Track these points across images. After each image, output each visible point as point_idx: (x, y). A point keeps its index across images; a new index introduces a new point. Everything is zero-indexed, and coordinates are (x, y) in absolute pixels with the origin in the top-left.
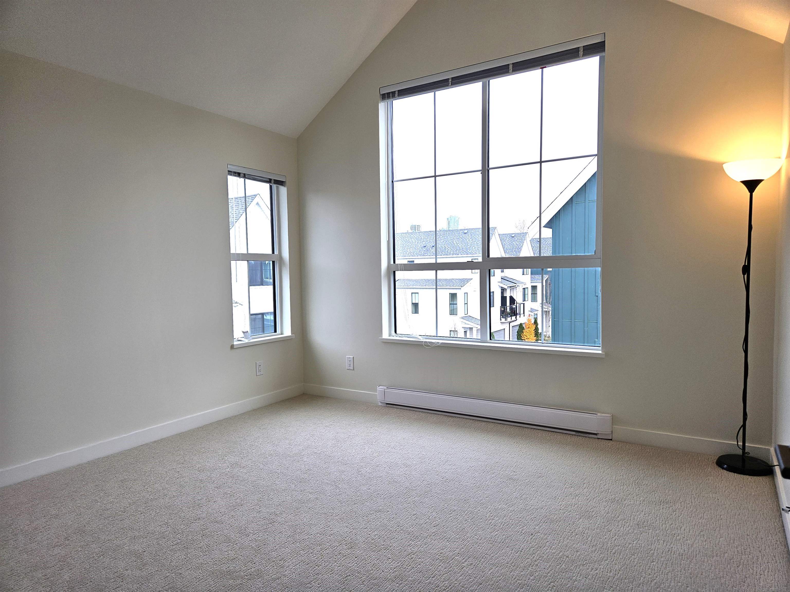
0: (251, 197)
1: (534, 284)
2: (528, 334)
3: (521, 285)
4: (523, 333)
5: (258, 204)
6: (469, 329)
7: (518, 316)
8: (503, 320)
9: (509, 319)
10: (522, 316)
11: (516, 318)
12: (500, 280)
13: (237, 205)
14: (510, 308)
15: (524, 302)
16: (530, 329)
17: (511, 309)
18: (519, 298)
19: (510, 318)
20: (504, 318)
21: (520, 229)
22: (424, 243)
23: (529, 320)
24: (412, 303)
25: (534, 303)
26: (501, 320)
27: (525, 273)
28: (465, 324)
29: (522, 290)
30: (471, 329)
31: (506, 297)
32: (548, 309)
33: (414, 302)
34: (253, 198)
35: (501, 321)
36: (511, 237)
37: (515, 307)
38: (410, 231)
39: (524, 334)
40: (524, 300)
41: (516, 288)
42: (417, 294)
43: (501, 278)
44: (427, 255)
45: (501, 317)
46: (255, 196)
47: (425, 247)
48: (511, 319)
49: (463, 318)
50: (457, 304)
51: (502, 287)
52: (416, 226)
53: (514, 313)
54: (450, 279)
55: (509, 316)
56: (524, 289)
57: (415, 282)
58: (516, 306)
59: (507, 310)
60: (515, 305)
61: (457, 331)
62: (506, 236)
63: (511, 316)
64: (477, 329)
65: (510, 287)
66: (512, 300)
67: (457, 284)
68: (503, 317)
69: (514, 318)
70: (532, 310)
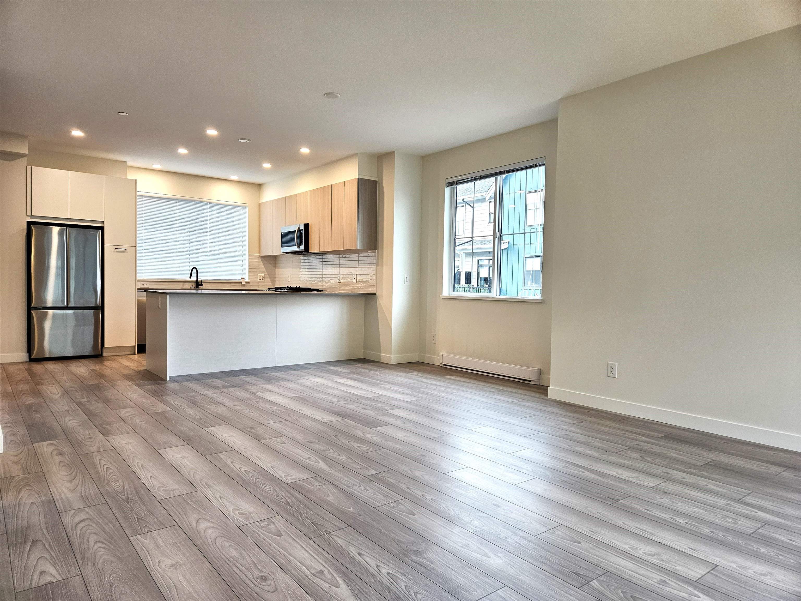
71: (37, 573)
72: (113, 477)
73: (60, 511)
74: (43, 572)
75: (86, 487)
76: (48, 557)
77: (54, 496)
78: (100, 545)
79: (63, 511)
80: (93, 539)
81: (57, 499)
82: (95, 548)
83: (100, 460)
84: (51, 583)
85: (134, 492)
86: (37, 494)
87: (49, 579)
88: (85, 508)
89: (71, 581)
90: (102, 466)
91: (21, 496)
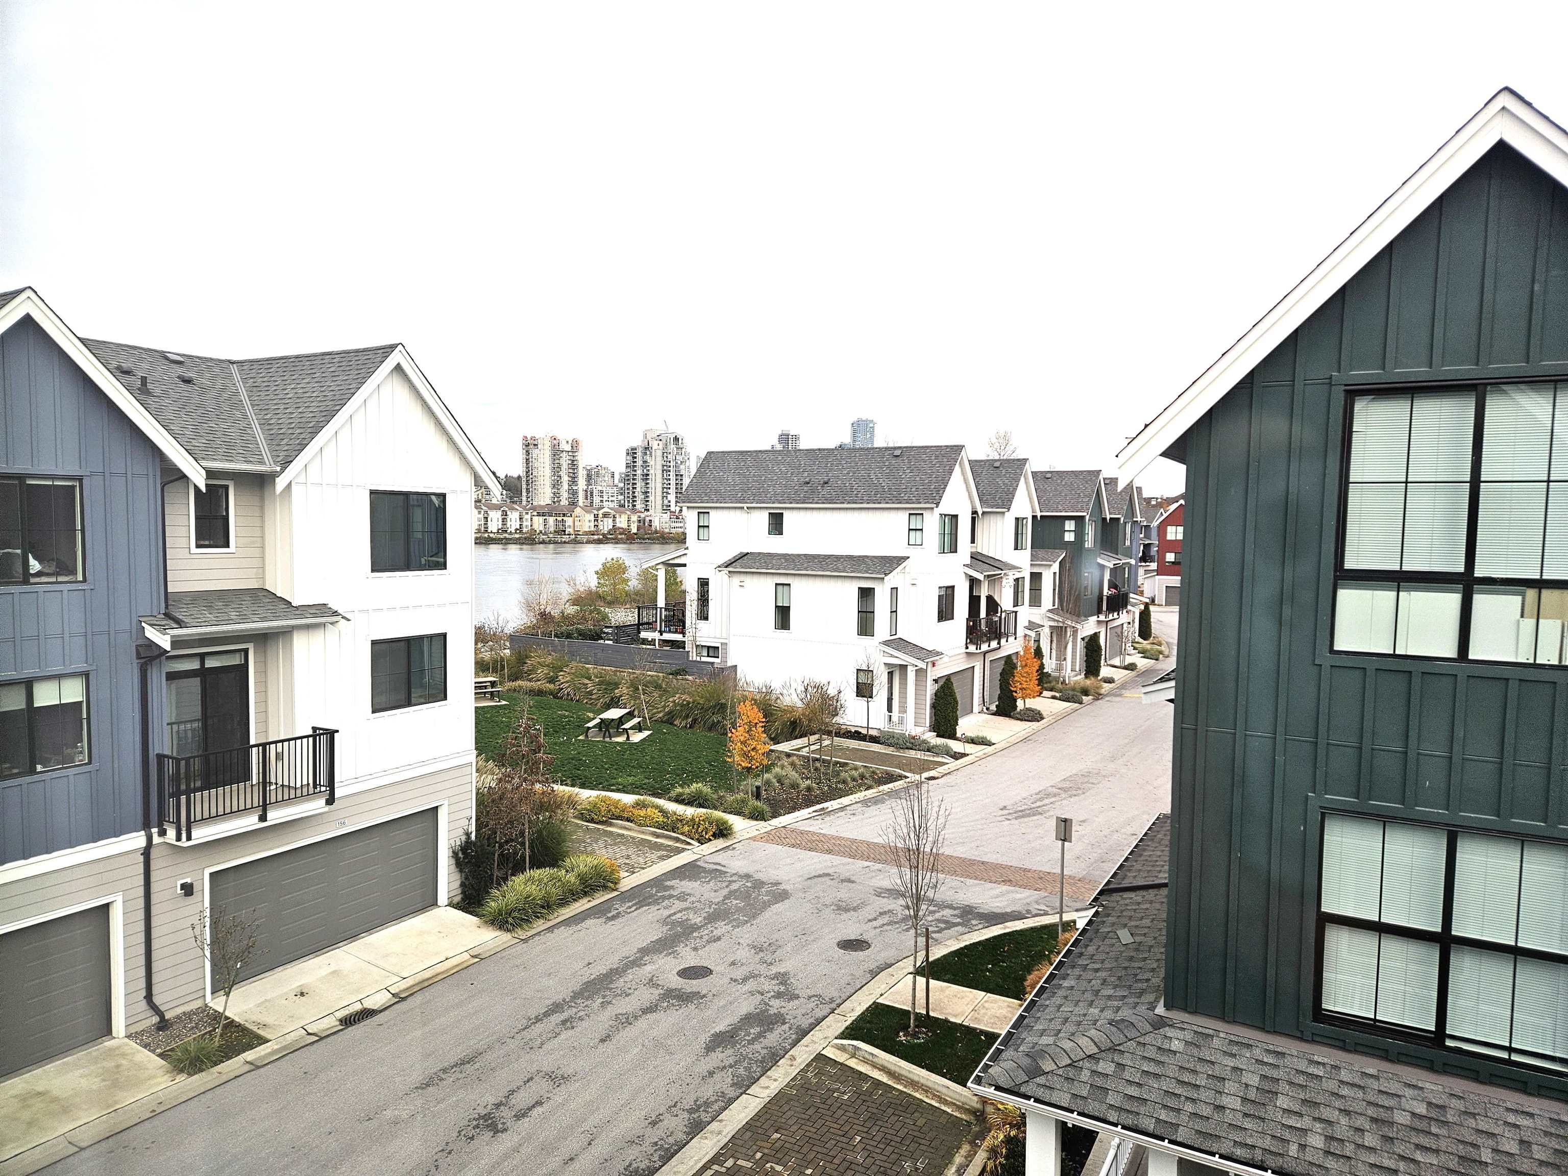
0: (383, 351)
1: (1036, 570)
2: (1024, 679)
3: (1010, 573)
4: (1014, 676)
5: (398, 368)
6: (898, 668)
7: (1003, 641)
8: (972, 648)
9: (985, 647)
10: (1012, 637)
11: (999, 643)
12: (968, 561)
13: (348, 368)
14: (987, 622)
15: (1015, 609)
16: (1028, 669)
17: (990, 623)
18: (1006, 601)
19: (987, 644)
20: (974, 644)
21: (998, 450)
22: (806, 474)
23: (1026, 649)
24: (776, 607)
25: (1035, 610)
26: (967, 648)
28: (892, 656)
29: (1012, 583)
30: (903, 668)
31: (979, 597)
32: (1063, 623)
33: (780, 604)
34: (387, 354)
35: (967, 651)
36: (992, 468)
37: (997, 619)
38: (779, 447)
39: (1016, 678)
40: (1016, 604)
41: (1002, 577)
42: (788, 587)
43: (971, 557)
44: (811, 501)
45: (968, 641)
46: (393, 347)
47: (808, 483)
48: (989, 646)
49: (886, 643)
50: (873, 612)
51: (971, 576)
52: (790, 437)
53: (995, 632)
54: (859, 557)
55: (985, 639)
56: (1017, 580)
57: (783, 561)
58: (1000, 617)
59: (980, 627)
60: (999, 615)
61: (872, 671)
62: (981, 465)
63: (989, 640)
64: (917, 668)
65: (989, 576)
66: (993, 605)
67: (876, 568)
68: (971, 642)
69: (994, 644)
70: (1032, 626)
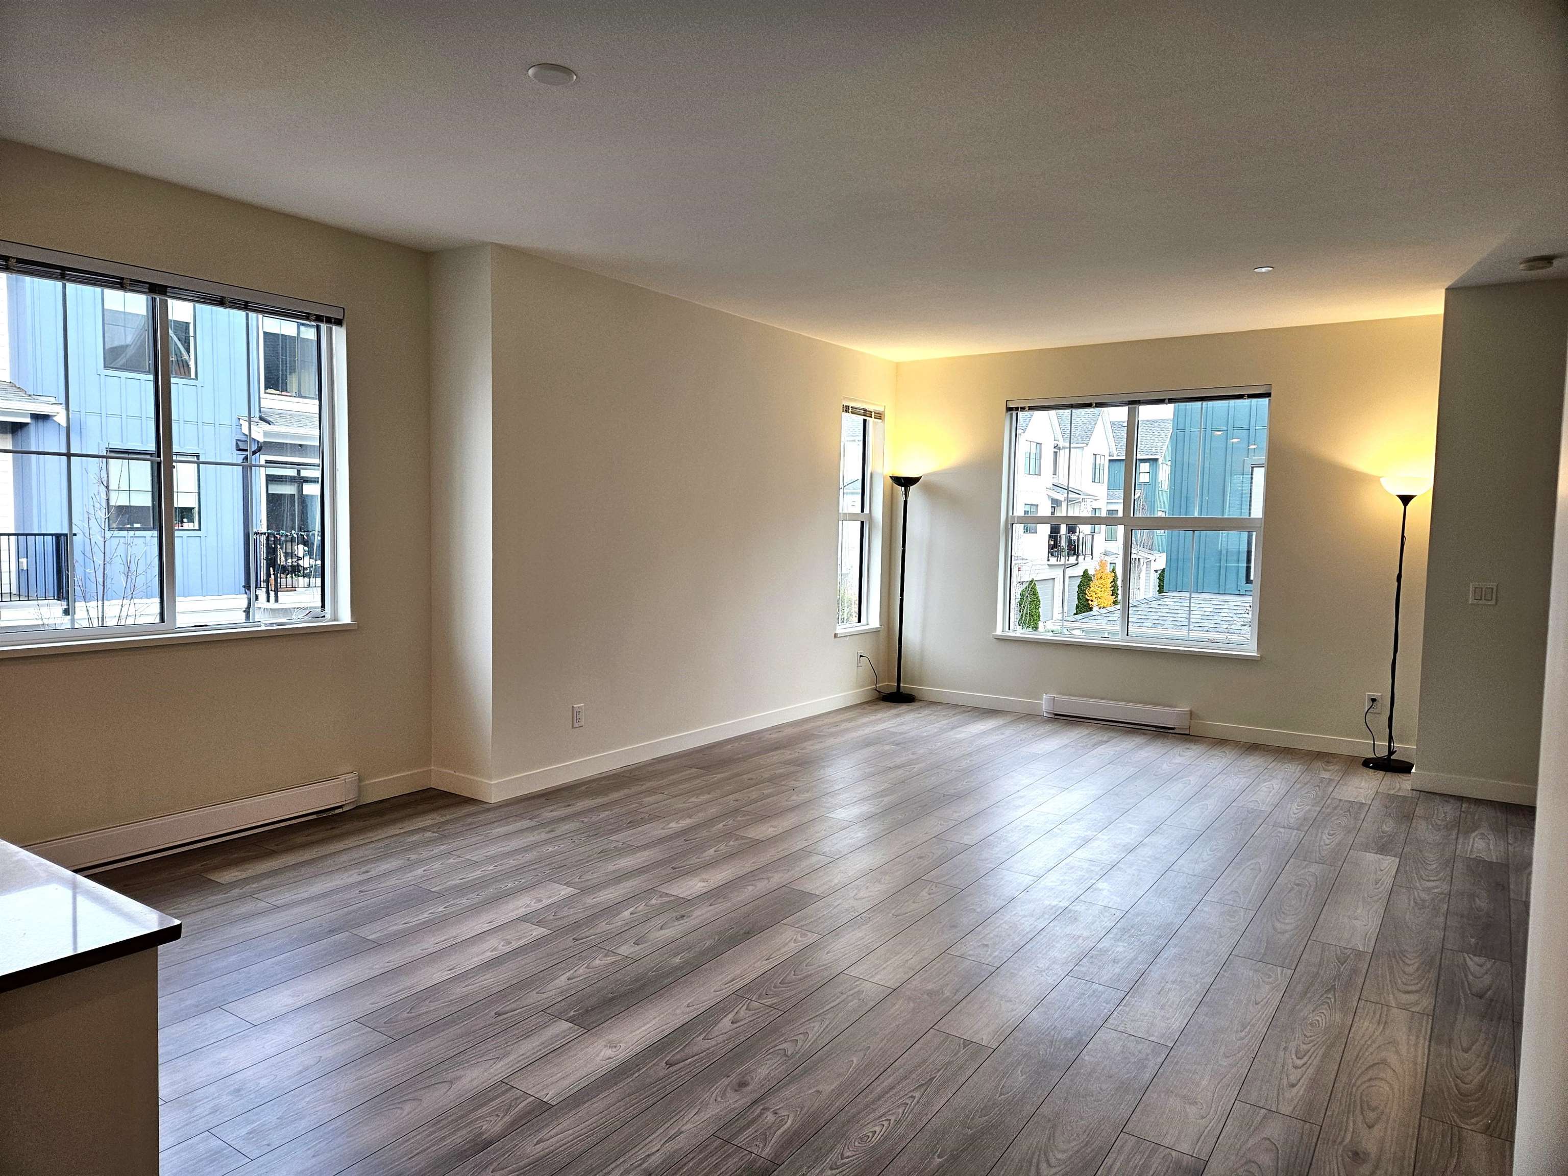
1: (1112, 506)
2: (1099, 590)
3: (1088, 500)
4: (1090, 588)
7: (1081, 558)
8: (1053, 561)
9: (1064, 561)
10: (1088, 558)
11: (1077, 560)
12: (1050, 486)
15: (1092, 534)
16: (1102, 581)
17: (1069, 541)
19: (1067, 558)
20: (1055, 557)
23: (1101, 568)
25: (1111, 542)
26: (1048, 560)
27: (1097, 481)
29: (1090, 510)
32: (1137, 555)
35: (1049, 563)
37: (1075, 539)
41: (1080, 503)
43: (1053, 484)
45: (1050, 553)
48: (1068, 561)
51: (1052, 499)
53: (1073, 549)
55: (1064, 554)
56: (1094, 510)
58: (1078, 536)
59: (1060, 543)
60: (1077, 534)
63: (1068, 555)
65: (1068, 498)
68: (1052, 555)
69: (1073, 559)
70: (1107, 553)
71: (1485, 968)
72: (1308, 1035)
73: (1431, 1017)
74: (1481, 966)
75: (1366, 1038)
76: (1470, 977)
77: (1426, 1047)
78: (1407, 960)
79: (1425, 1017)
80: (1410, 969)
81: (1425, 1039)
82: (1413, 962)
83: (1293, 1086)
84: (1475, 955)
85: (1309, 995)
86: (1451, 1065)
87: (1476, 959)
88: (1394, 1005)
89: (1456, 948)
90: (1304, 1069)
91: (1482, 1074)
